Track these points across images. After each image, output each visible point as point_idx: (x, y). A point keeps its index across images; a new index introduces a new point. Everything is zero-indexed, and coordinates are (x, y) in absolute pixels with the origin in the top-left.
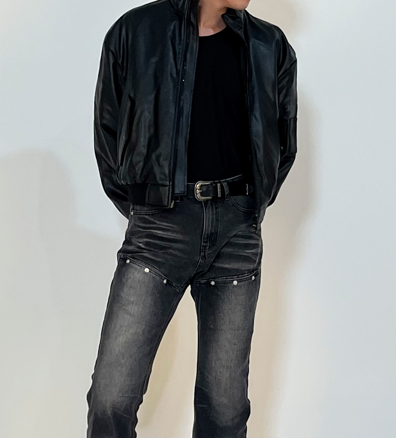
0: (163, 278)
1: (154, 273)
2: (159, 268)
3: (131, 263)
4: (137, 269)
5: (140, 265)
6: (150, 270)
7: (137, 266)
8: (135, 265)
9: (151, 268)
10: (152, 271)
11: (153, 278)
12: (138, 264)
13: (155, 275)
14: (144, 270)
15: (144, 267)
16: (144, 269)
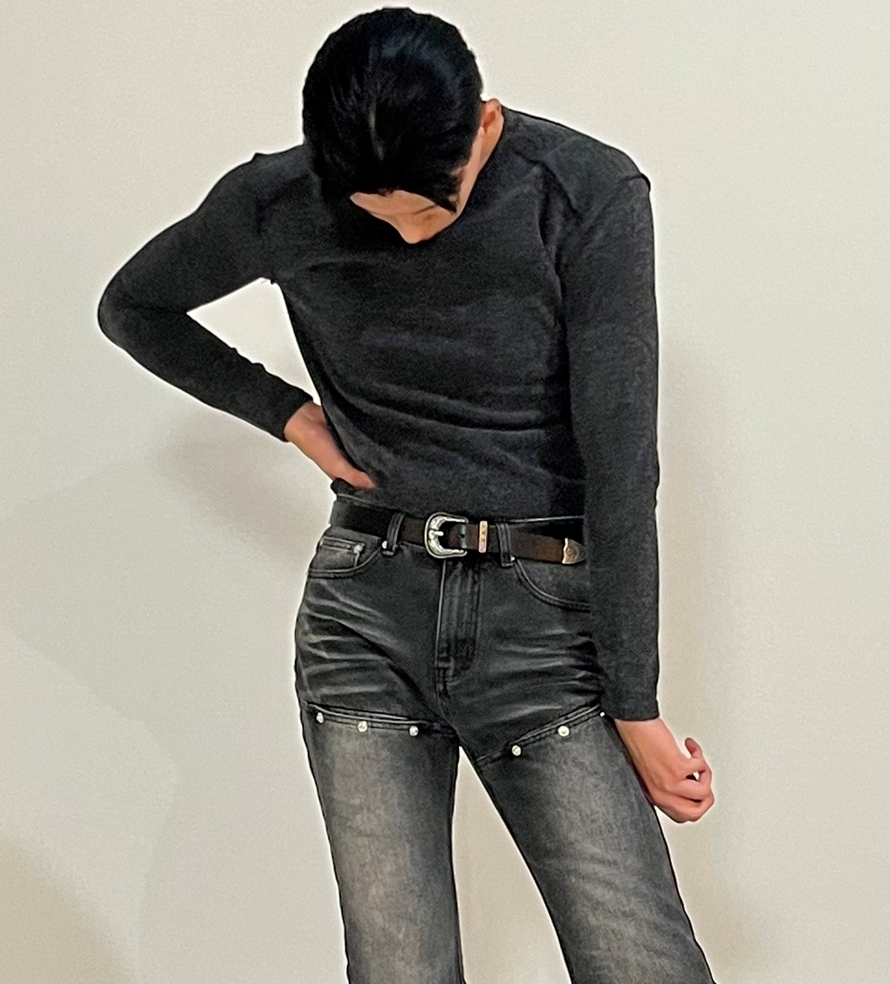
0: (406, 727)
1: (380, 725)
2: (389, 710)
3: (327, 722)
4: (341, 730)
5: (344, 720)
6: (370, 724)
7: (340, 725)
8: (335, 723)
9: (371, 717)
10: (375, 725)
11: (383, 736)
12: (340, 720)
13: (385, 730)
14: (358, 730)
15: (355, 722)
16: (357, 725)
